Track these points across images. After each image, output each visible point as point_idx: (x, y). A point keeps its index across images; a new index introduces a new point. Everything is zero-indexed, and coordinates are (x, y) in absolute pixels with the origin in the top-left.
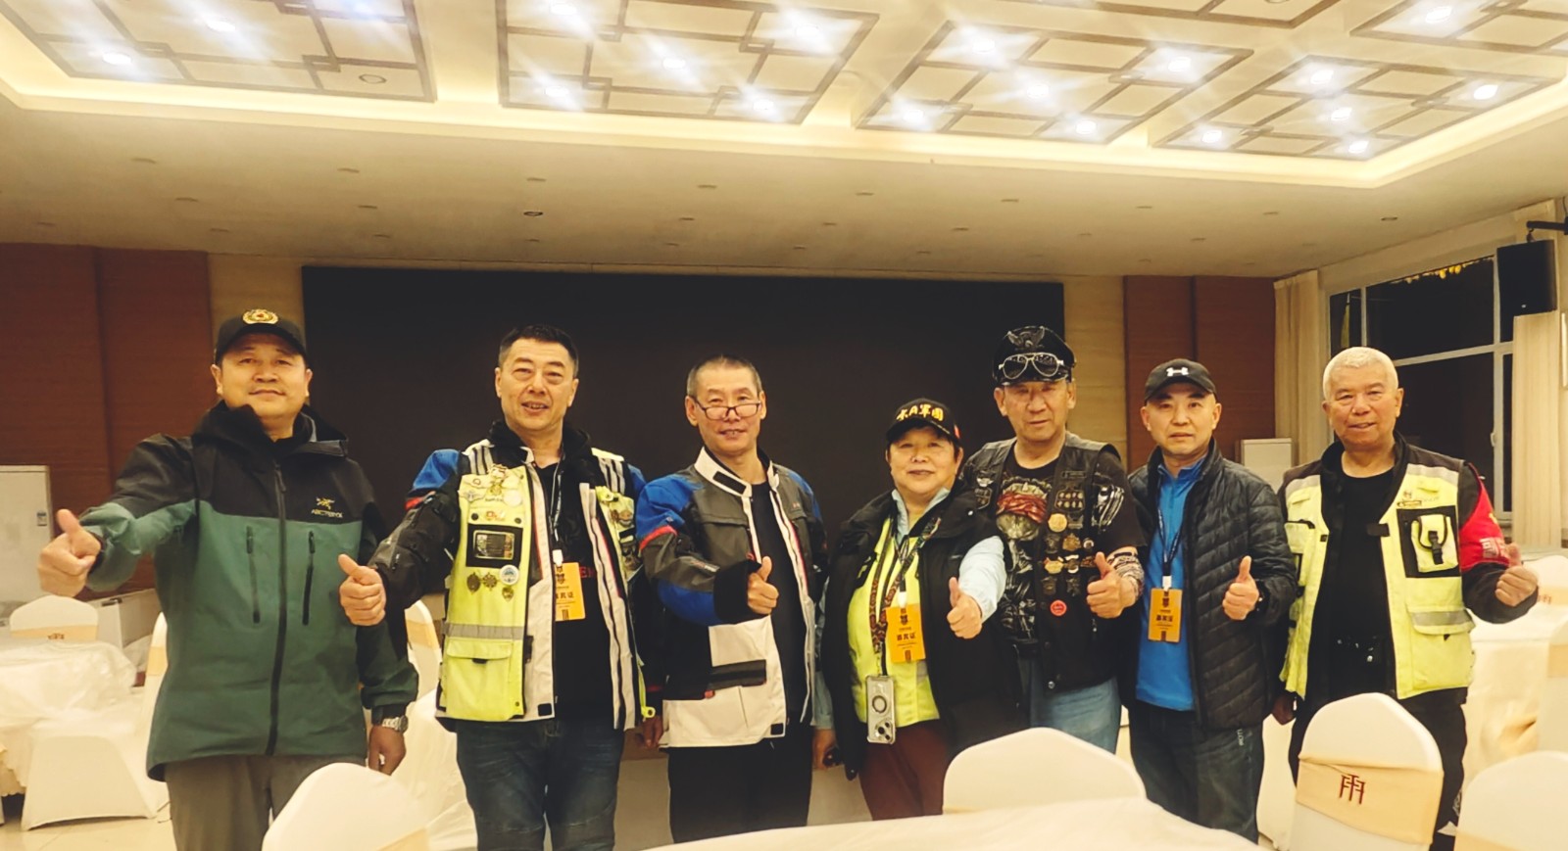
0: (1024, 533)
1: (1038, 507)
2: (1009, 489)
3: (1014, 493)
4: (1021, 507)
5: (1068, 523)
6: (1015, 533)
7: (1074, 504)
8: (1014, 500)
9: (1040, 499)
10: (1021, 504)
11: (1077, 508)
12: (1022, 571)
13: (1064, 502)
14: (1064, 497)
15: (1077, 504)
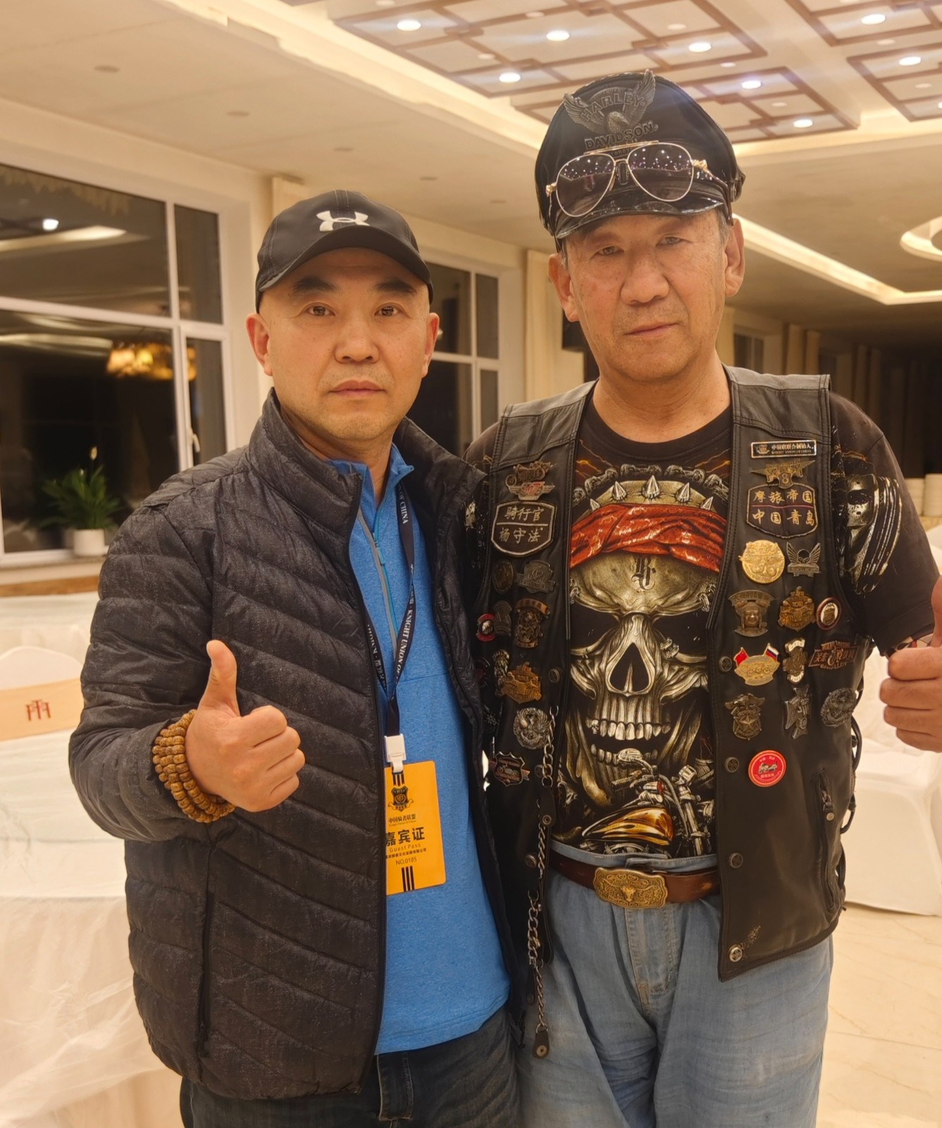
0: (666, 596)
1: (694, 531)
2: (607, 496)
3: (623, 505)
4: (651, 536)
5: (787, 562)
6: (640, 600)
7: (795, 516)
8: (625, 521)
9: (697, 511)
10: (645, 531)
11: (804, 527)
12: (675, 691)
13: (768, 512)
14: (767, 501)
15: (803, 518)
